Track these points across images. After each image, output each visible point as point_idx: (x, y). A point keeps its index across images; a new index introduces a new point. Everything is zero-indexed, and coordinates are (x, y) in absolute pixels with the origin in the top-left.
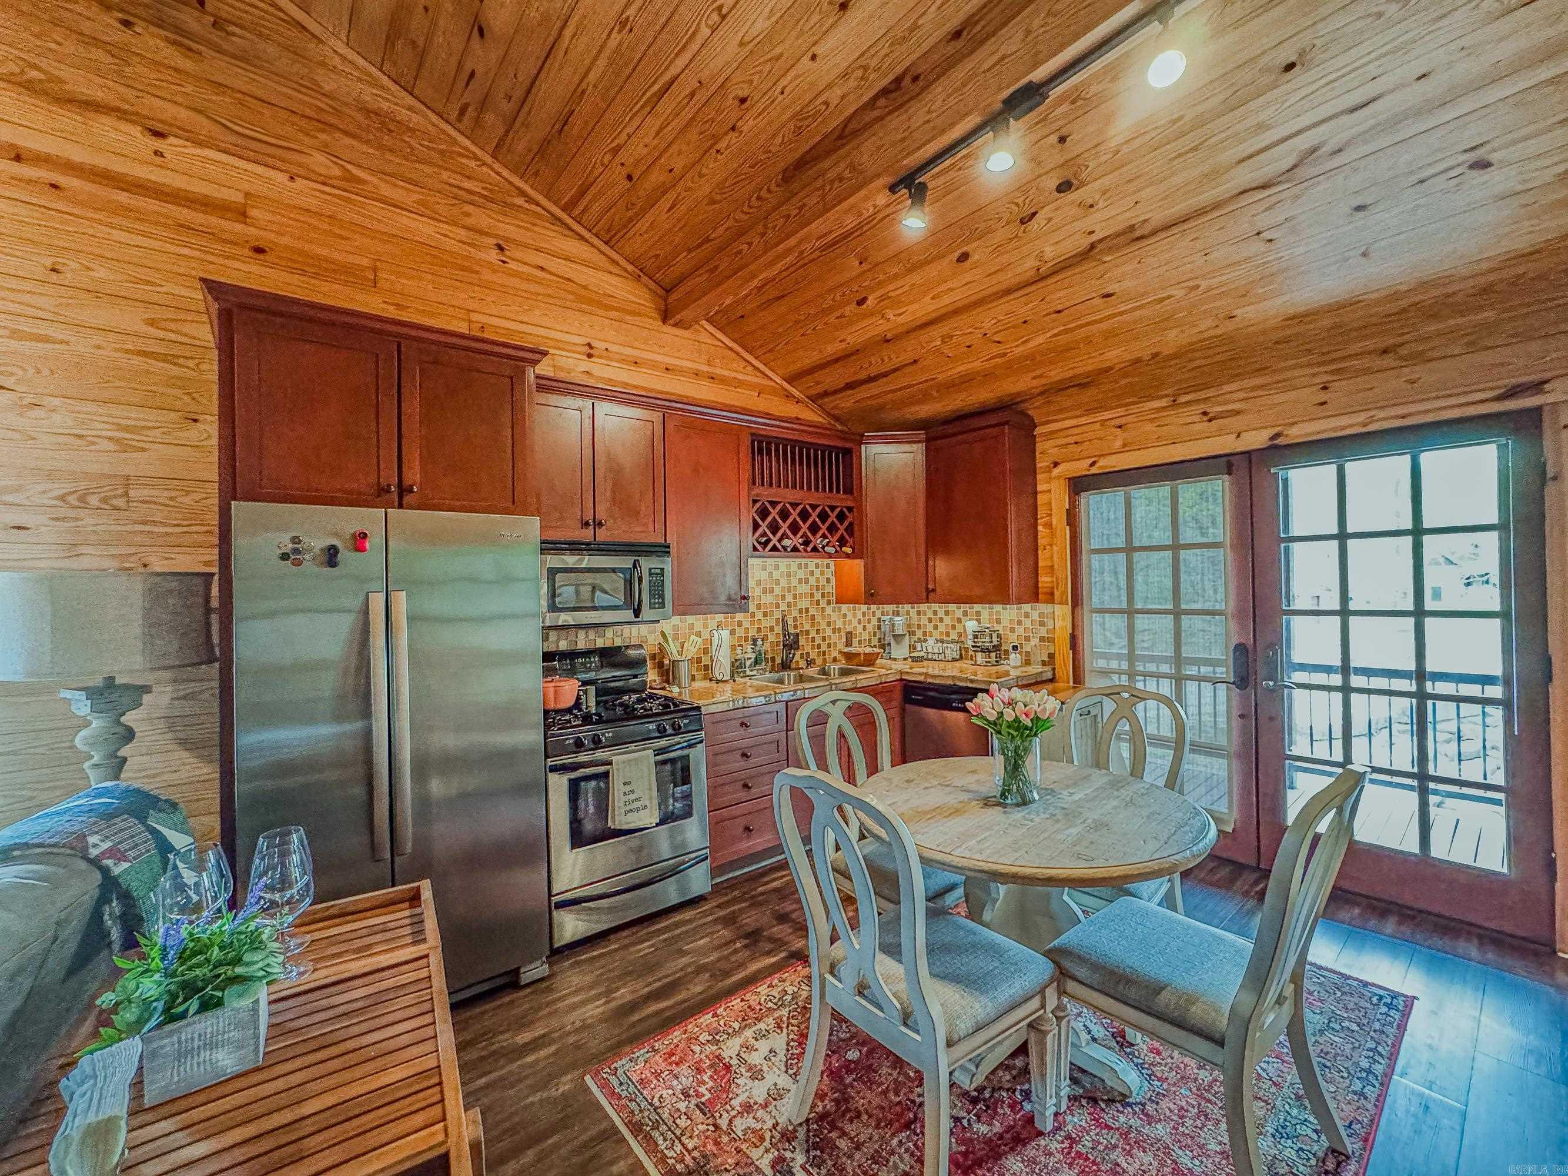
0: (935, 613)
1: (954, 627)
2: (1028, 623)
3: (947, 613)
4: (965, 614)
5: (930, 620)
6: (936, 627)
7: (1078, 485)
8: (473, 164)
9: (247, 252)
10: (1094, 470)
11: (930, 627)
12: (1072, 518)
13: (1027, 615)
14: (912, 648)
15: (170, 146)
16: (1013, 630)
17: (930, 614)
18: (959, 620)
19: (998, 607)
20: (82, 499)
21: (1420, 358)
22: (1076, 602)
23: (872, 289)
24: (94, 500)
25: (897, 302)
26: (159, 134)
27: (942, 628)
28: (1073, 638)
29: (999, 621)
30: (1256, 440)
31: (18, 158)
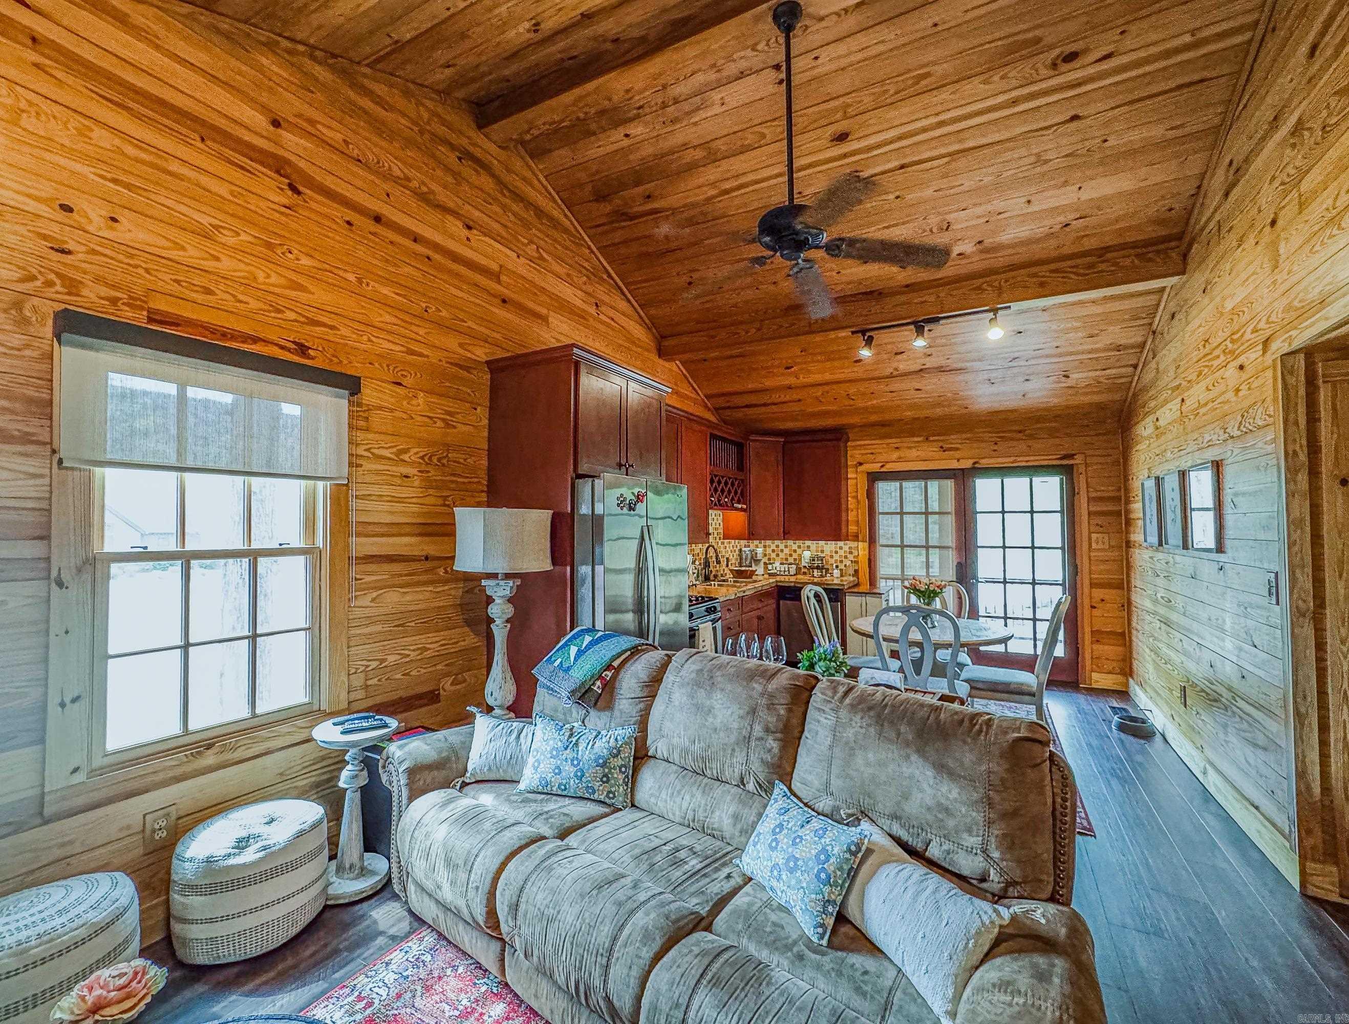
0: (777, 546)
1: (791, 555)
2: (841, 553)
3: (786, 547)
4: (799, 547)
5: (773, 551)
6: (778, 555)
7: (874, 478)
8: (587, 251)
9: (499, 302)
10: (883, 470)
11: (773, 555)
12: (871, 495)
13: (841, 548)
14: (766, 568)
15: (474, 235)
16: (832, 557)
17: (773, 547)
18: (795, 551)
19: (822, 543)
20: (430, 458)
21: (1031, 437)
22: (872, 541)
23: (799, 363)
24: (435, 460)
25: (809, 372)
26: (469, 228)
27: (782, 555)
28: (870, 560)
29: (822, 551)
30: (967, 464)
31: (415, 240)
